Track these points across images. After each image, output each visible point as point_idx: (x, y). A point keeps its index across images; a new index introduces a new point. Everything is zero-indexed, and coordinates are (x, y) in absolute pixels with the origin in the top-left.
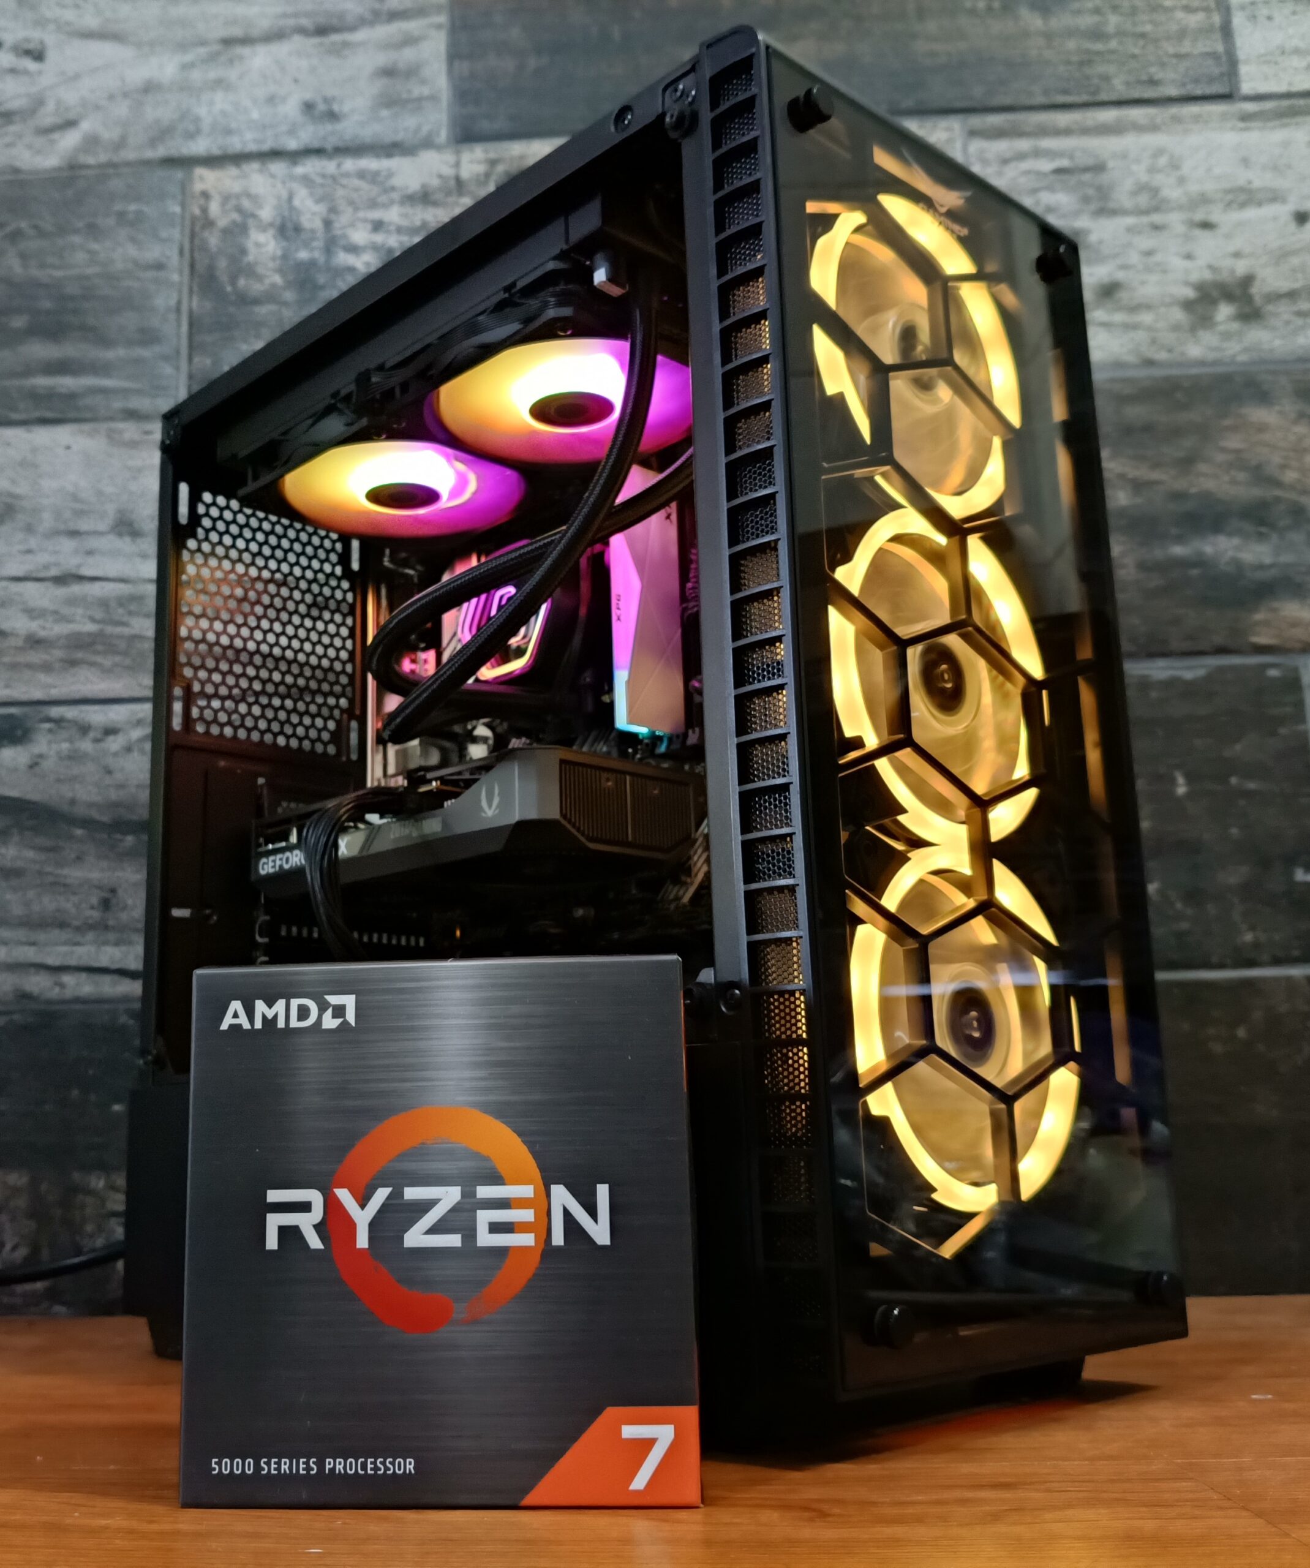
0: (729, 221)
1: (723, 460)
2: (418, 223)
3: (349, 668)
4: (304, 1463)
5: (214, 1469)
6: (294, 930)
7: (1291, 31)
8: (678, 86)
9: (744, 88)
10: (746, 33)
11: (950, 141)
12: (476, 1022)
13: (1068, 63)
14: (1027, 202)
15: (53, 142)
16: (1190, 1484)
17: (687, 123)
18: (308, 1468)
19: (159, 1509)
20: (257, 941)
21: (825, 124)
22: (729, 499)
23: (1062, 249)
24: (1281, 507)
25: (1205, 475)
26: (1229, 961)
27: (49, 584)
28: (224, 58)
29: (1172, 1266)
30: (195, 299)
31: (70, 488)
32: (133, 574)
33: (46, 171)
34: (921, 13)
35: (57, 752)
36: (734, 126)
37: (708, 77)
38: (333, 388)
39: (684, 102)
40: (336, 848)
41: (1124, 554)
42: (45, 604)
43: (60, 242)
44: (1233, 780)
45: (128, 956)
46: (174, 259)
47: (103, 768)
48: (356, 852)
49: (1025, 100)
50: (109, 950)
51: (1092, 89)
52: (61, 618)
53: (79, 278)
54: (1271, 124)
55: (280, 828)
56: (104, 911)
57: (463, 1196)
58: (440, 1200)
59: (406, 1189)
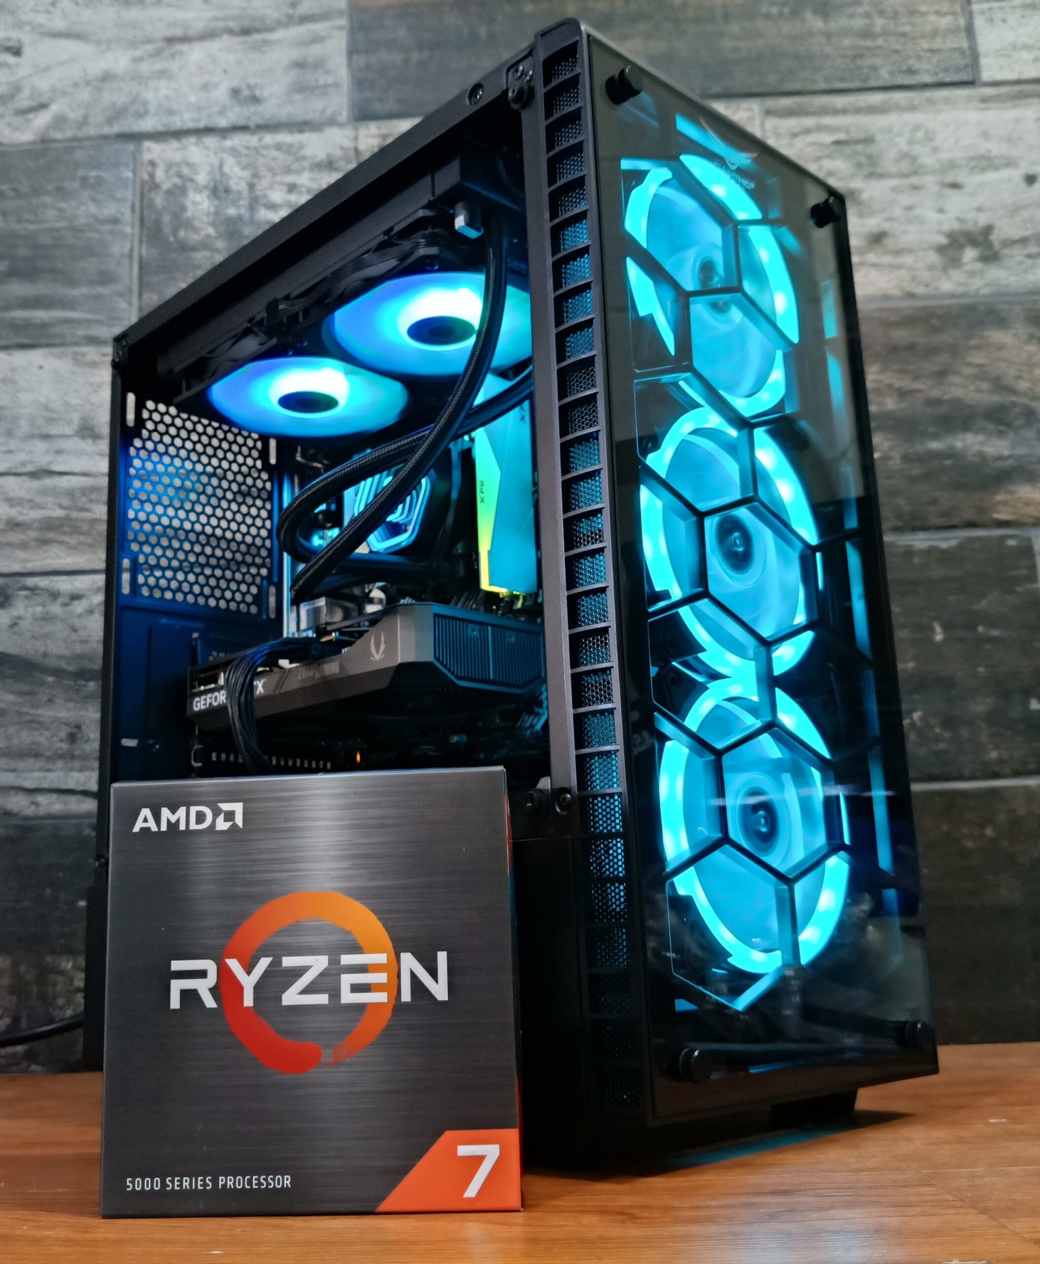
0: (560, 175)
1: (555, 367)
3: (268, 544)
4: (201, 1180)
5: (129, 1187)
6: (223, 756)
7: (1021, 31)
8: (519, 67)
9: (570, 69)
10: (572, 24)
11: (750, 119)
12: (341, 823)
13: (844, 57)
14: (812, 168)
15: (28, 121)
16: (932, 1189)
17: (525, 97)
18: (205, 1185)
19: (93, 1222)
20: (192, 766)
21: (635, 98)
22: (560, 398)
23: (833, 200)
24: (1017, 410)
25: (956, 385)
26: (978, 774)
27: (26, 478)
28: (167, 53)
29: (925, 1017)
30: (144, 247)
31: (43, 400)
32: (93, 470)
33: (23, 144)
34: (727, 17)
35: (32, 614)
36: (563, 99)
37: (541, 61)
38: (250, 315)
39: (523, 80)
40: (251, 688)
41: (891, 449)
42: (22, 494)
43: (34, 201)
44: (980, 629)
45: (90, 780)
46: (127, 215)
47: (70, 626)
48: (270, 692)
49: (810, 86)
50: (75, 775)
51: (863, 77)
52: (35, 505)
53: (50, 230)
54: (1006, 105)
55: (212, 672)
56: (71, 744)
57: (330, 963)
58: (311, 966)
59: (284, 958)
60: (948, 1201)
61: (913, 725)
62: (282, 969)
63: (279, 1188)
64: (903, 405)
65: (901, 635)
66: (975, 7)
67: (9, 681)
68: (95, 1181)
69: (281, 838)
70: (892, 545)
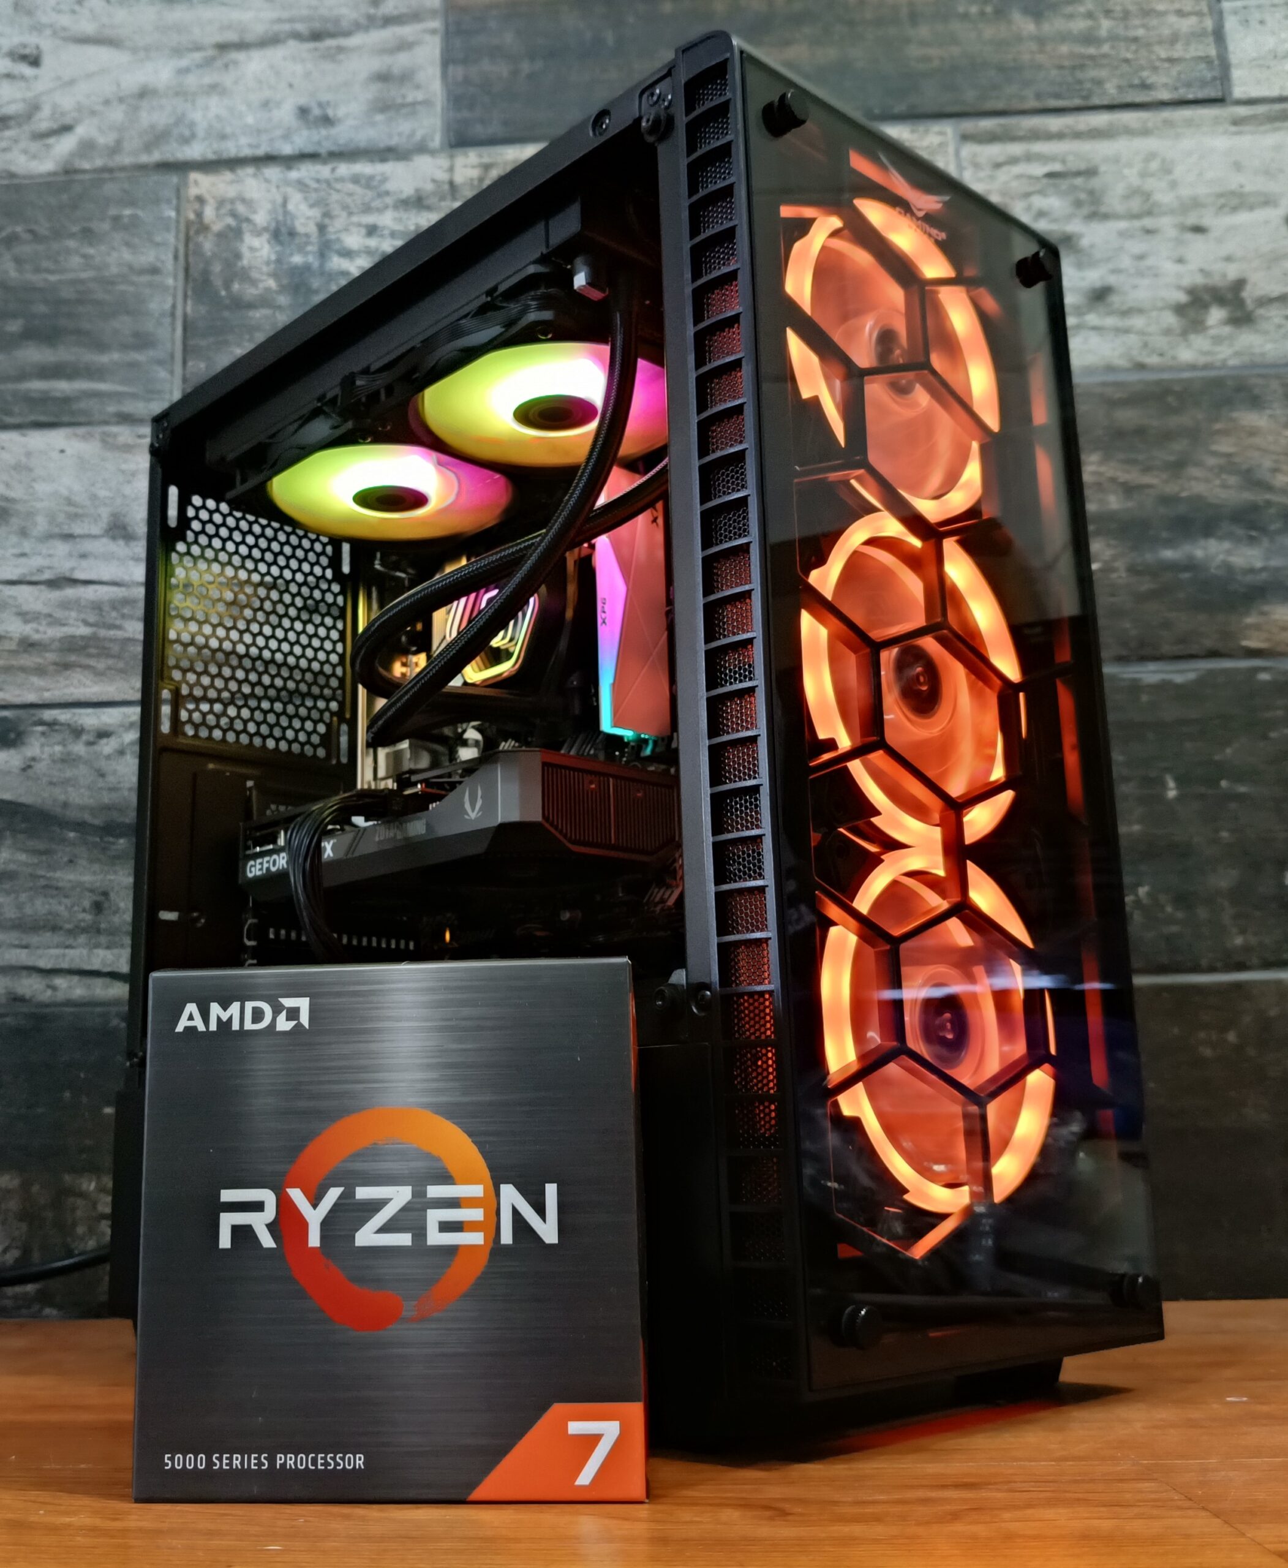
0: (704, 225)
1: (696, 463)
2: (412, 227)
3: (339, 671)
4: (255, 1458)
5: (167, 1465)
6: (283, 933)
7: (1283, 35)
8: (655, 89)
9: (719, 93)
10: (720, 38)
11: (940, 149)
12: (429, 1024)
13: (1060, 67)
15: (48, 147)
16: (1152, 1484)
17: (663, 128)
18: (260, 1464)
19: (124, 1507)
20: (245, 943)
21: (799, 128)
22: (702, 502)
23: (1042, 254)
24: (1272, 511)
25: (1196, 479)
26: (1219, 965)
27: (42, 587)
28: (219, 63)
29: (1148, 1269)
31: (64, 492)
32: (127, 578)
33: (41, 176)
34: (914, 18)
35: (50, 755)
36: (709, 131)
37: (683, 82)
38: (320, 391)
39: (660, 106)
40: (319, 850)
41: (1114, 558)
42: (38, 606)
43: (55, 246)
44: (1224, 783)
45: (120, 959)
46: (169, 264)
47: (96, 770)
48: (341, 855)
49: (1016, 105)
50: (101, 952)
51: (1084, 93)
52: (54, 621)
53: (74, 282)
54: (1263, 128)
55: (270, 831)
56: (96, 915)
57: (413, 1196)
58: (391, 1199)
59: (358, 1189)
60: (1172, 1500)
61: (1138, 902)
64: (1129, 504)
65: (1125, 790)
66: (1226, 5)
67: (21, 836)
68: (126, 1455)
69: (355, 1042)
70: (1113, 677)
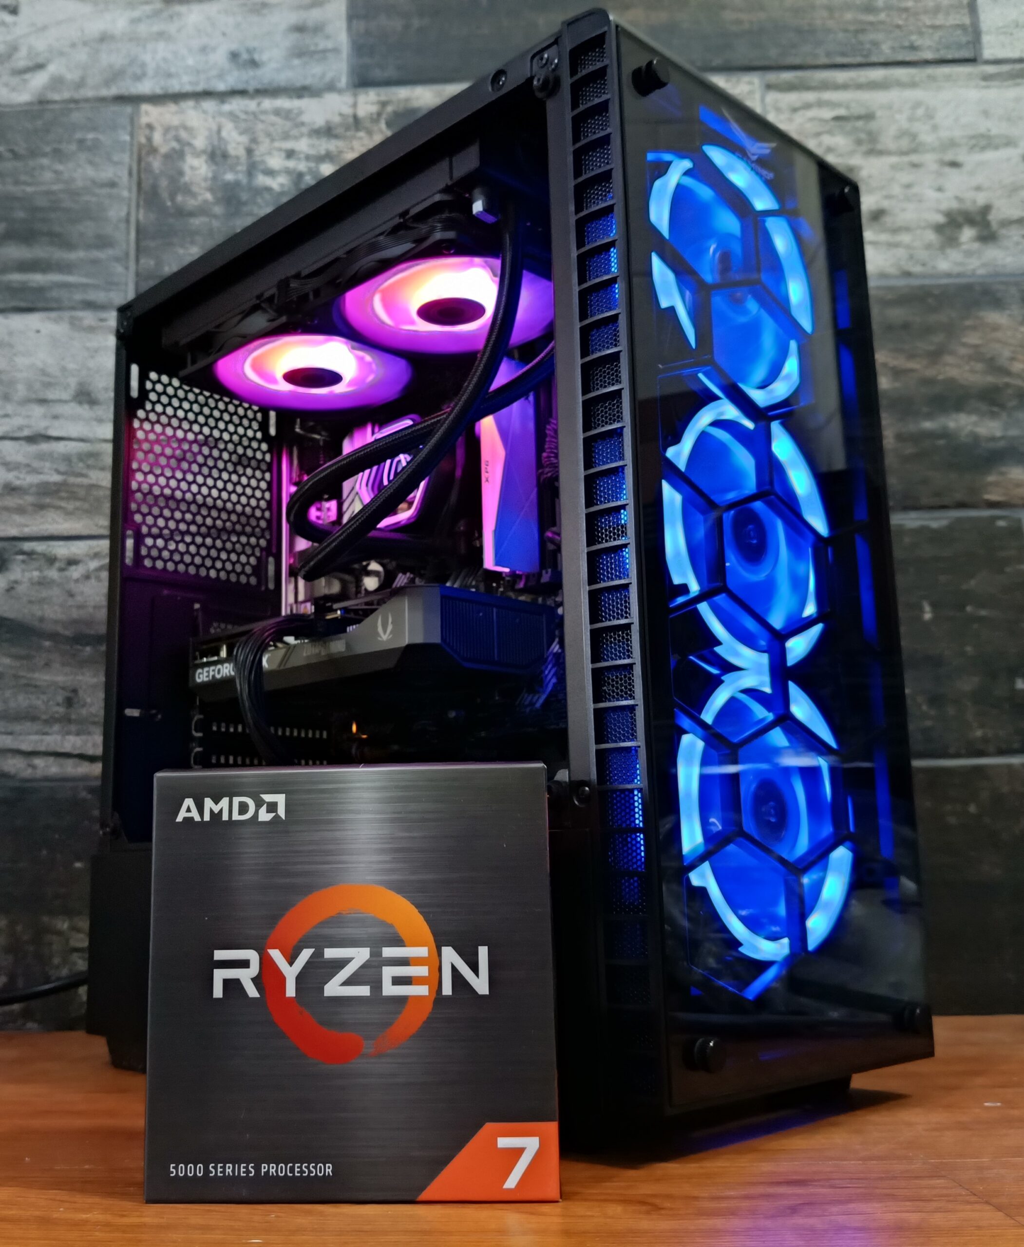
0: (585, 168)
1: (579, 362)
2: (323, 152)
3: (267, 514)
4: (244, 1167)
5: (172, 1172)
6: (223, 726)
8: (543, 55)
9: (599, 59)
10: (599, 14)
11: (751, 92)
12: (383, 816)
13: (846, 31)
14: (811, 144)
15: (25, 81)
16: (943, 1181)
17: (550, 86)
18: (248, 1172)
19: (128, 1204)
20: (193, 735)
21: (662, 89)
22: (584, 394)
23: (846, 190)
24: (1010, 391)
25: (951, 365)
26: (963, 751)
27: (23, 443)
28: (165, 14)
30: (142, 211)
31: (40, 364)
32: (91, 435)
33: (20, 105)
35: (29, 579)
36: (589, 90)
37: (568, 50)
38: (257, 292)
39: (549, 68)
40: (260, 663)
42: (20, 458)
43: (31, 163)
44: (969, 609)
45: (87, 744)
46: (125, 179)
47: (66, 591)
48: (274, 667)
49: (810, 61)
50: (72, 739)
51: (865, 53)
52: (32, 470)
53: (48, 193)
54: (1006, 83)
55: (213, 645)
56: (67, 708)
57: (371, 955)
58: (353, 958)
59: (326, 950)
60: (960, 1195)
62: (323, 960)
63: (320, 1176)
64: (897, 385)
67: (5, 645)
69: (324, 830)
70: (897, 526)
